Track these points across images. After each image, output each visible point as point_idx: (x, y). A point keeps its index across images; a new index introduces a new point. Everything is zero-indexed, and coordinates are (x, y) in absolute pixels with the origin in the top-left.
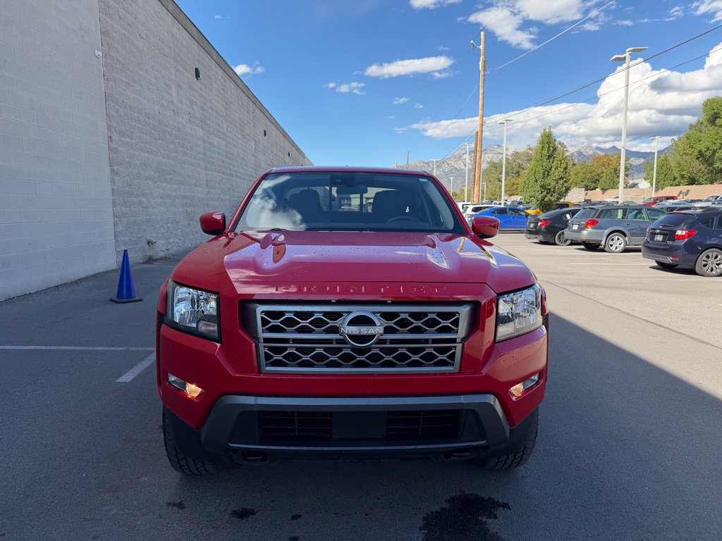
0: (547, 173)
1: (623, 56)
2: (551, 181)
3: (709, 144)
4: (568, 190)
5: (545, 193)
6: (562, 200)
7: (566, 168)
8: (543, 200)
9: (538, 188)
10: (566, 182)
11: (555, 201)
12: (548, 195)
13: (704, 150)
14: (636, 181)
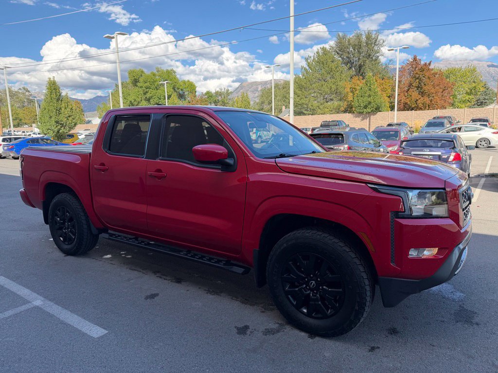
0: (59, 111)
1: (112, 36)
2: (62, 118)
3: (135, 98)
4: (75, 125)
5: (59, 127)
6: (71, 132)
7: (71, 109)
8: (58, 132)
9: (53, 122)
10: (73, 119)
11: (67, 133)
12: (62, 128)
13: (133, 101)
14: (90, 119)
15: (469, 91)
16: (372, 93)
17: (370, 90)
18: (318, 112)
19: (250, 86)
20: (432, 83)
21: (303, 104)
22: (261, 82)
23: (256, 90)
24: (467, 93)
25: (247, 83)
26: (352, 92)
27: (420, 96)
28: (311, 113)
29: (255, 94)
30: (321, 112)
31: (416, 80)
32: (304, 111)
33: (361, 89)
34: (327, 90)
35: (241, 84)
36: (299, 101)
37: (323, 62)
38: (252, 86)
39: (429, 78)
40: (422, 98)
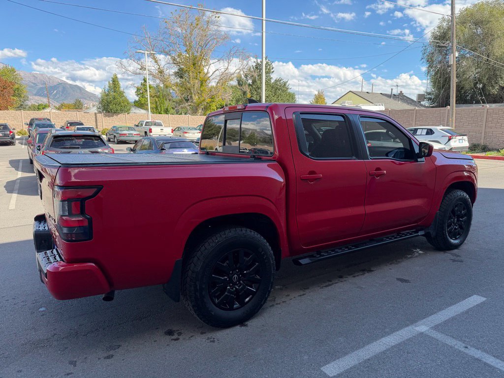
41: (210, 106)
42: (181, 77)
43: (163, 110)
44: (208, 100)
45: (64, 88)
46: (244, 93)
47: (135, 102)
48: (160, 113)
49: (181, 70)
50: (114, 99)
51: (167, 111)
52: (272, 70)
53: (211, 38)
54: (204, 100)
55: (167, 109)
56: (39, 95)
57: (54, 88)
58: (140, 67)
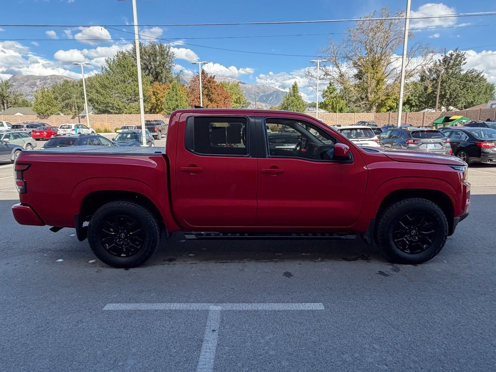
15: (236, 100)
16: (178, 98)
17: (176, 95)
18: (125, 112)
19: (26, 79)
20: (217, 93)
21: (108, 103)
22: (39, 76)
23: (35, 85)
24: (235, 102)
25: (21, 76)
26: (154, 95)
27: (210, 103)
28: (117, 112)
29: (33, 88)
30: (128, 112)
31: (205, 89)
32: (110, 110)
33: (169, 93)
34: (131, 91)
35: (13, 76)
36: (103, 100)
37: (124, 65)
38: (28, 80)
39: (215, 88)
40: (211, 105)
41: (385, 103)
42: (360, 79)
43: (338, 109)
44: (384, 98)
45: (277, 94)
46: (426, 88)
47: (321, 103)
48: (335, 112)
49: (360, 72)
50: (292, 102)
51: (341, 110)
52: (464, 62)
53: (393, 38)
54: (379, 98)
55: (342, 108)
56: (260, 101)
57: (271, 95)
58: (324, 73)
